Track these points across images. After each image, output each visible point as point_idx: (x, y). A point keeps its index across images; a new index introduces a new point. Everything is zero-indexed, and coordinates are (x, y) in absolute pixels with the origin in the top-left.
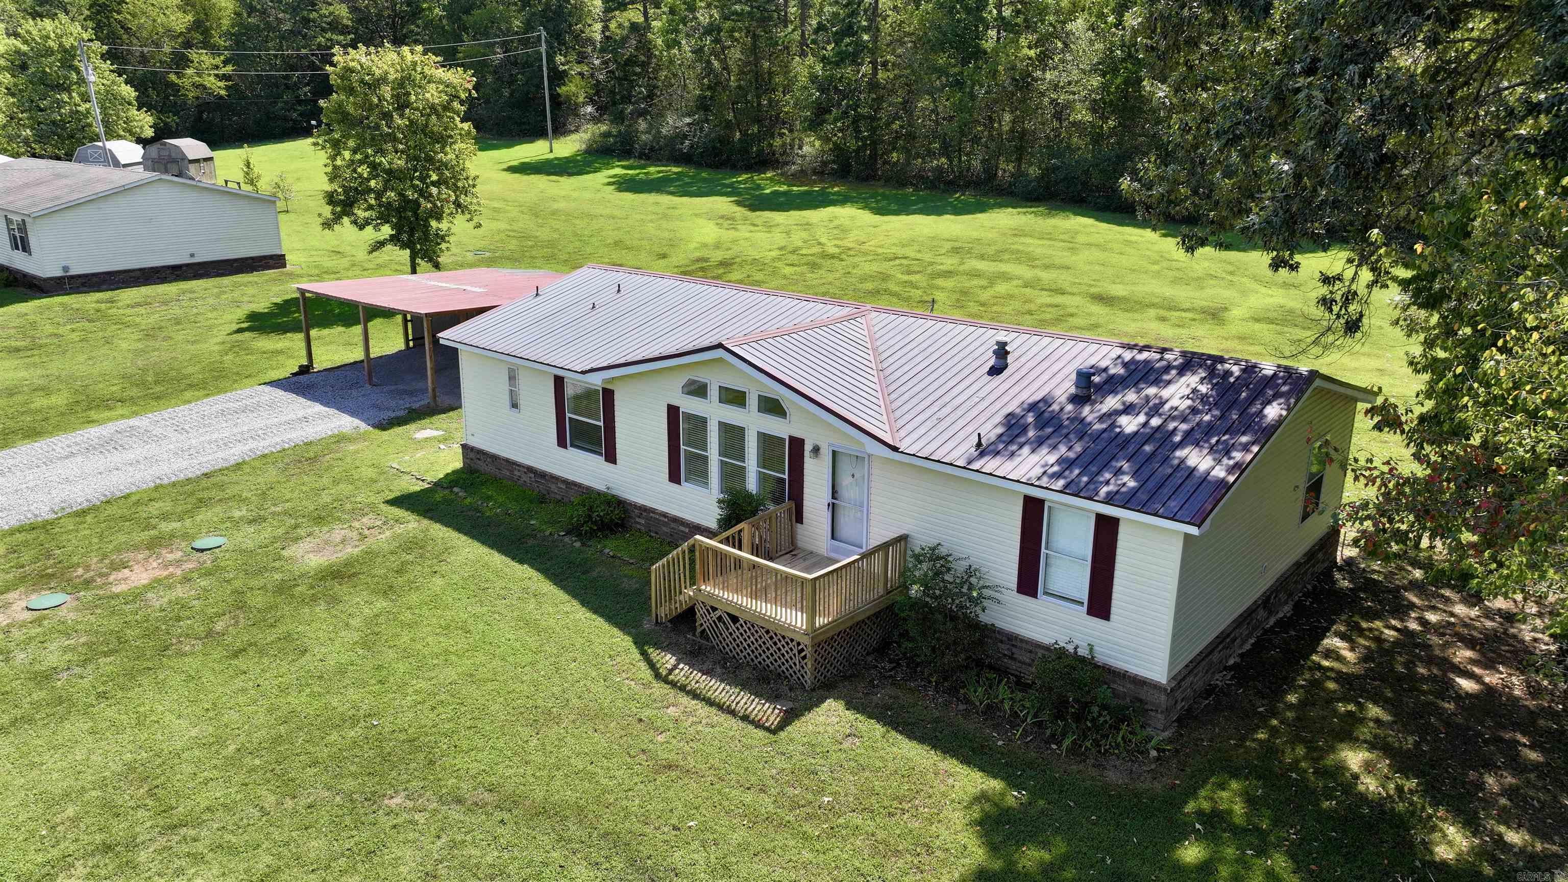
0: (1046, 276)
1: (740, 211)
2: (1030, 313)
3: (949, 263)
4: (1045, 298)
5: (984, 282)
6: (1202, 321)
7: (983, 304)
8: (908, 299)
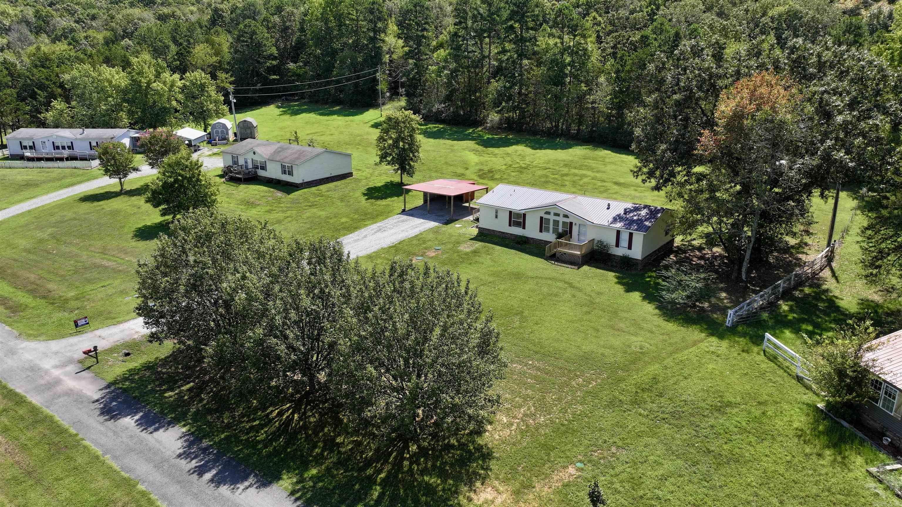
0: (598, 175)
1: (480, 148)
2: (596, 188)
3: (565, 170)
4: (600, 184)
5: (579, 178)
6: (647, 191)
7: (581, 186)
8: (557, 184)
